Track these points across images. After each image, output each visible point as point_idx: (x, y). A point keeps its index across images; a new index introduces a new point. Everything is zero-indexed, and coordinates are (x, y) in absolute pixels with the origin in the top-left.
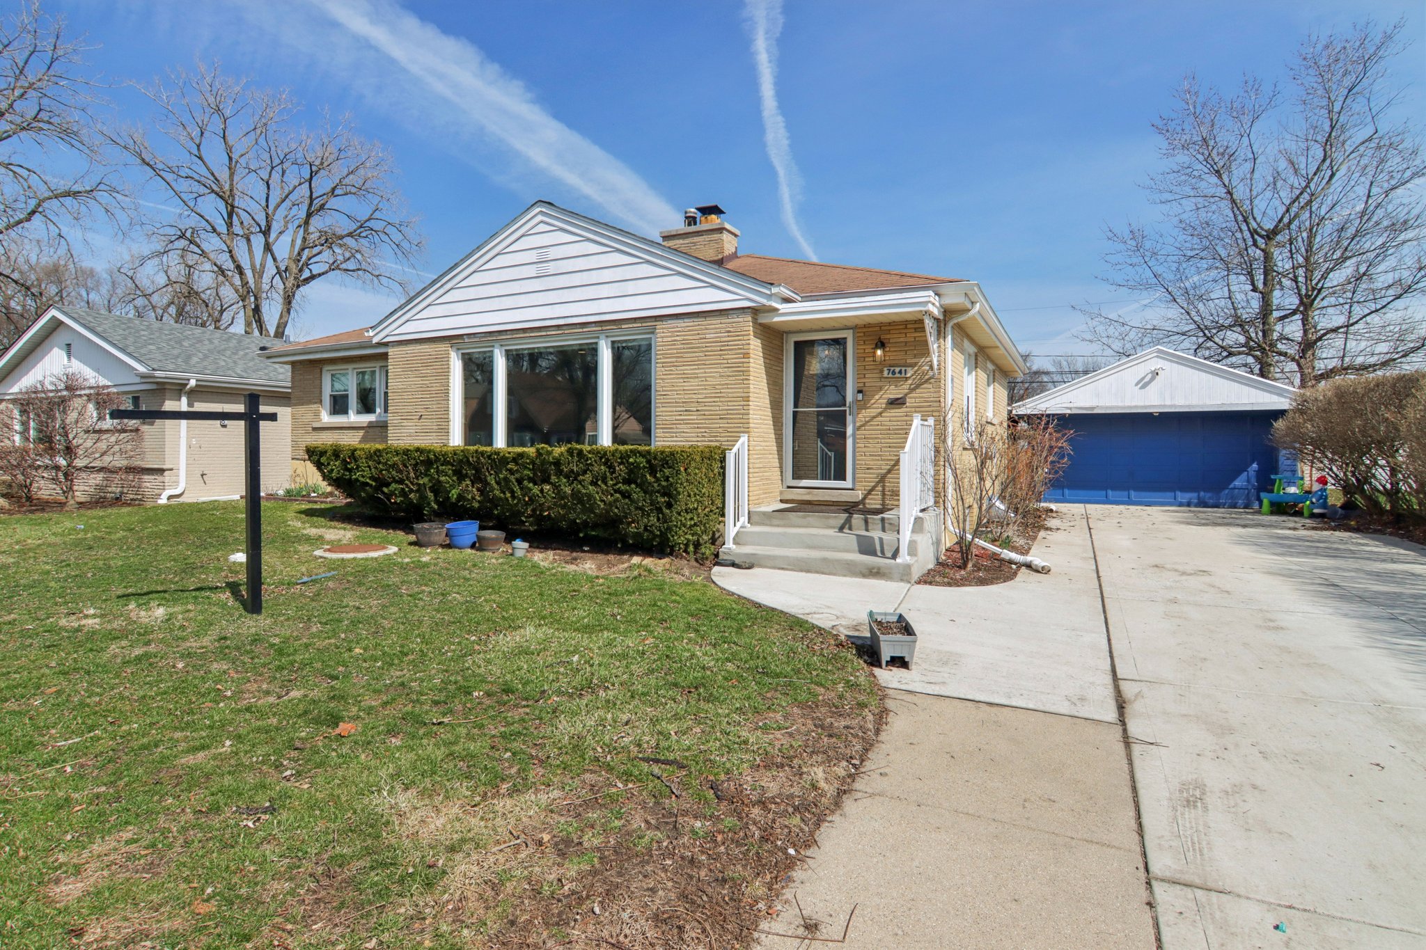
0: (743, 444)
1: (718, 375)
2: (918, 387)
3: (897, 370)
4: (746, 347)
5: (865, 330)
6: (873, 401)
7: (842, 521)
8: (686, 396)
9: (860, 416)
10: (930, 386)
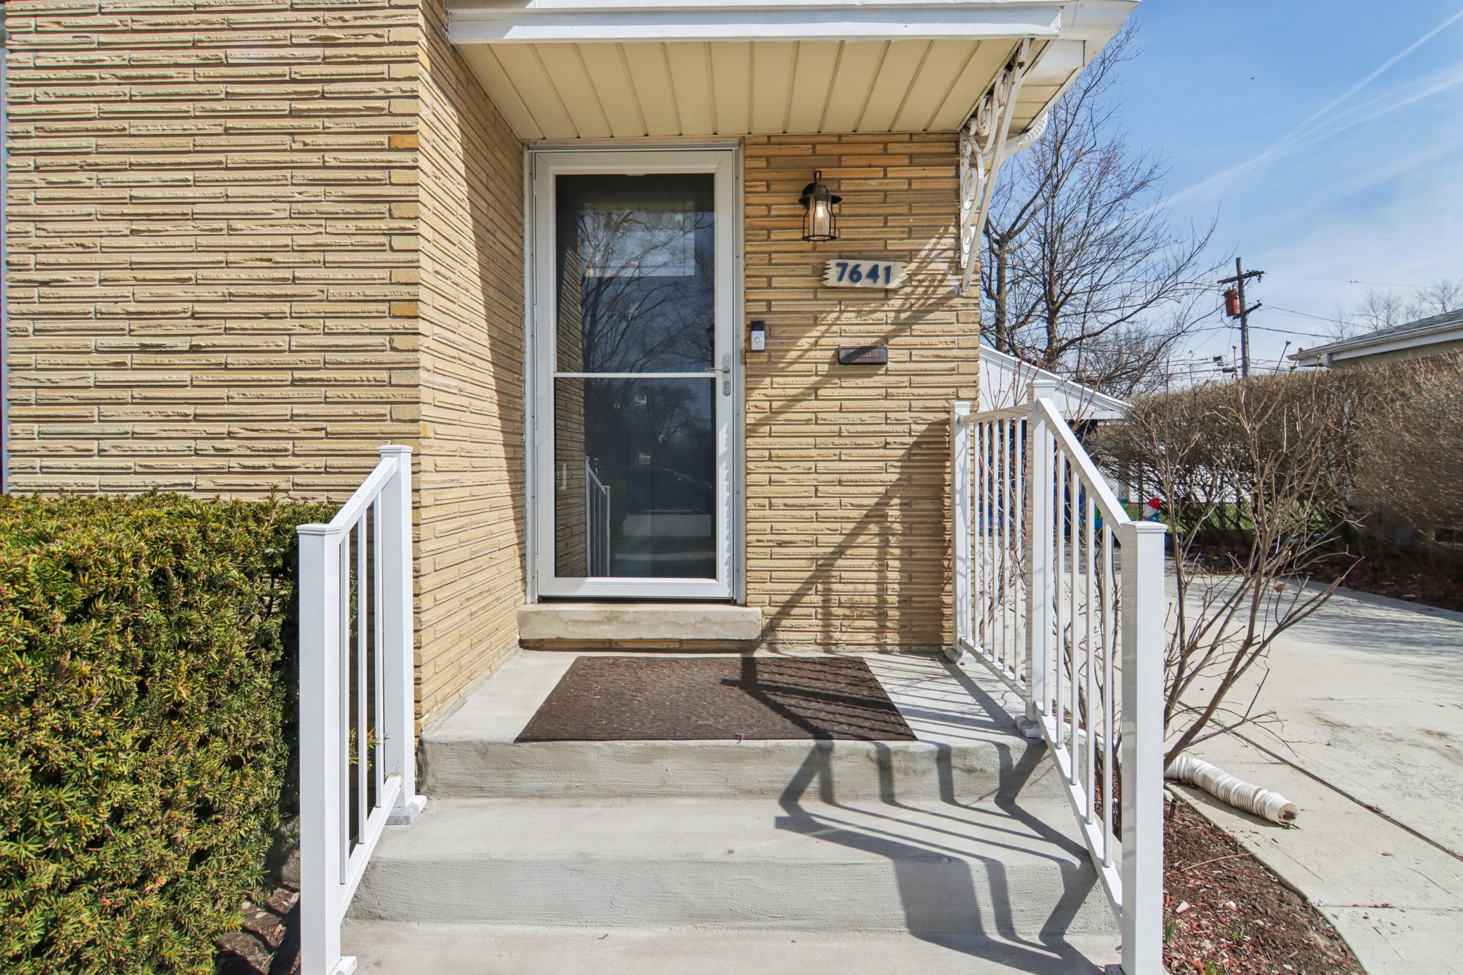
0: (391, 484)
1: (283, 210)
2: (918, 317)
3: (865, 267)
4: (399, 106)
5: (770, 151)
6: (793, 355)
7: (794, 769)
8: (143, 292)
9: (756, 395)
10: (951, 317)
